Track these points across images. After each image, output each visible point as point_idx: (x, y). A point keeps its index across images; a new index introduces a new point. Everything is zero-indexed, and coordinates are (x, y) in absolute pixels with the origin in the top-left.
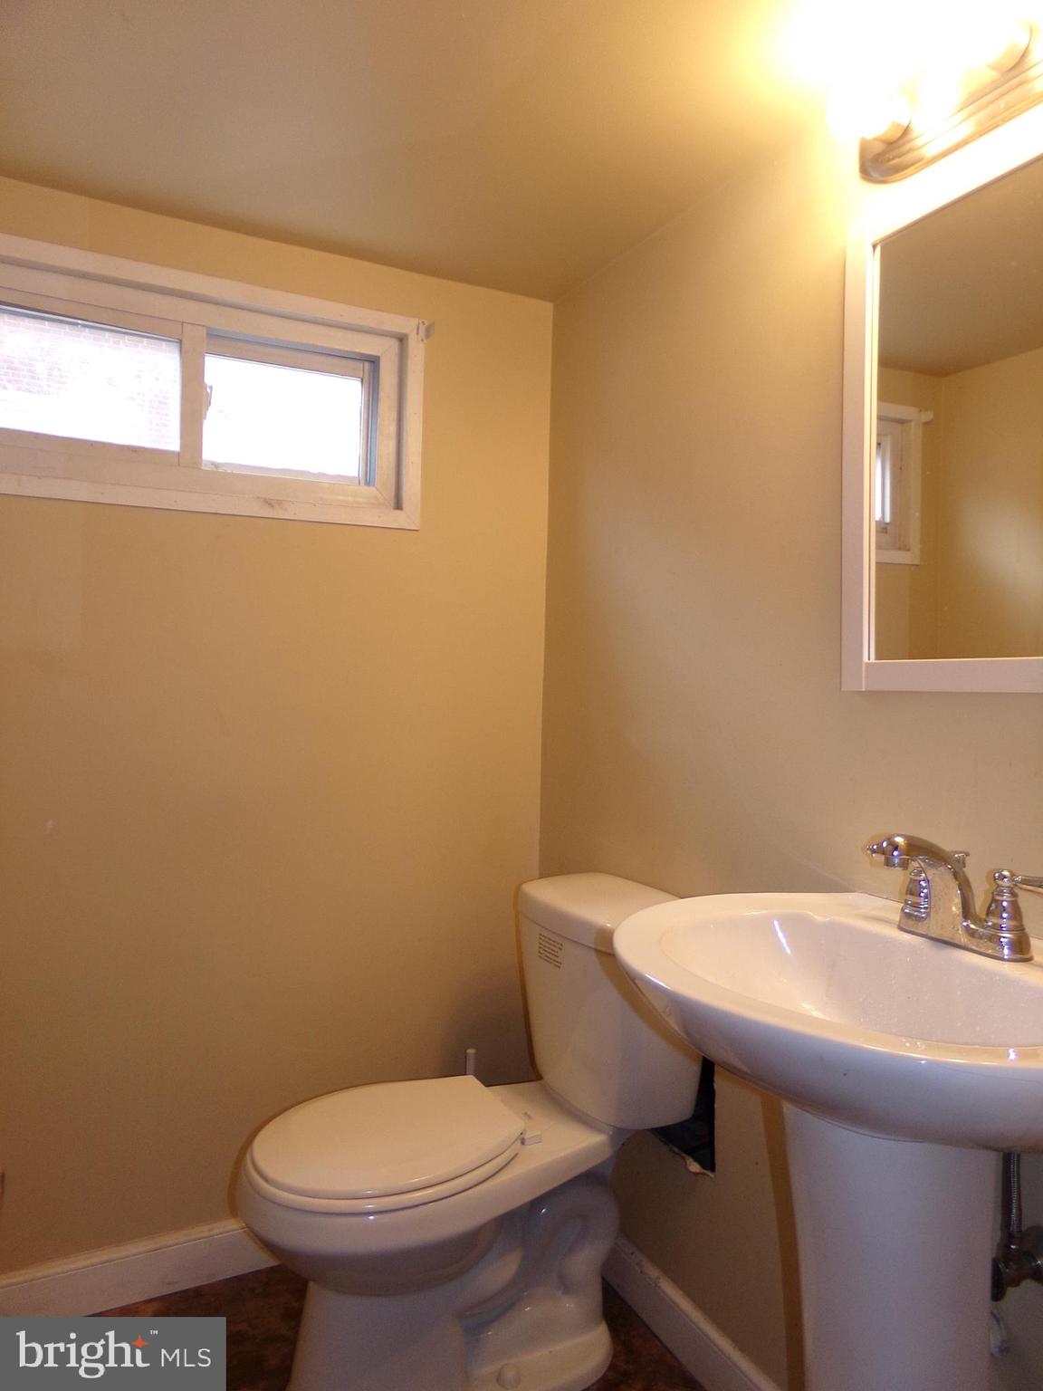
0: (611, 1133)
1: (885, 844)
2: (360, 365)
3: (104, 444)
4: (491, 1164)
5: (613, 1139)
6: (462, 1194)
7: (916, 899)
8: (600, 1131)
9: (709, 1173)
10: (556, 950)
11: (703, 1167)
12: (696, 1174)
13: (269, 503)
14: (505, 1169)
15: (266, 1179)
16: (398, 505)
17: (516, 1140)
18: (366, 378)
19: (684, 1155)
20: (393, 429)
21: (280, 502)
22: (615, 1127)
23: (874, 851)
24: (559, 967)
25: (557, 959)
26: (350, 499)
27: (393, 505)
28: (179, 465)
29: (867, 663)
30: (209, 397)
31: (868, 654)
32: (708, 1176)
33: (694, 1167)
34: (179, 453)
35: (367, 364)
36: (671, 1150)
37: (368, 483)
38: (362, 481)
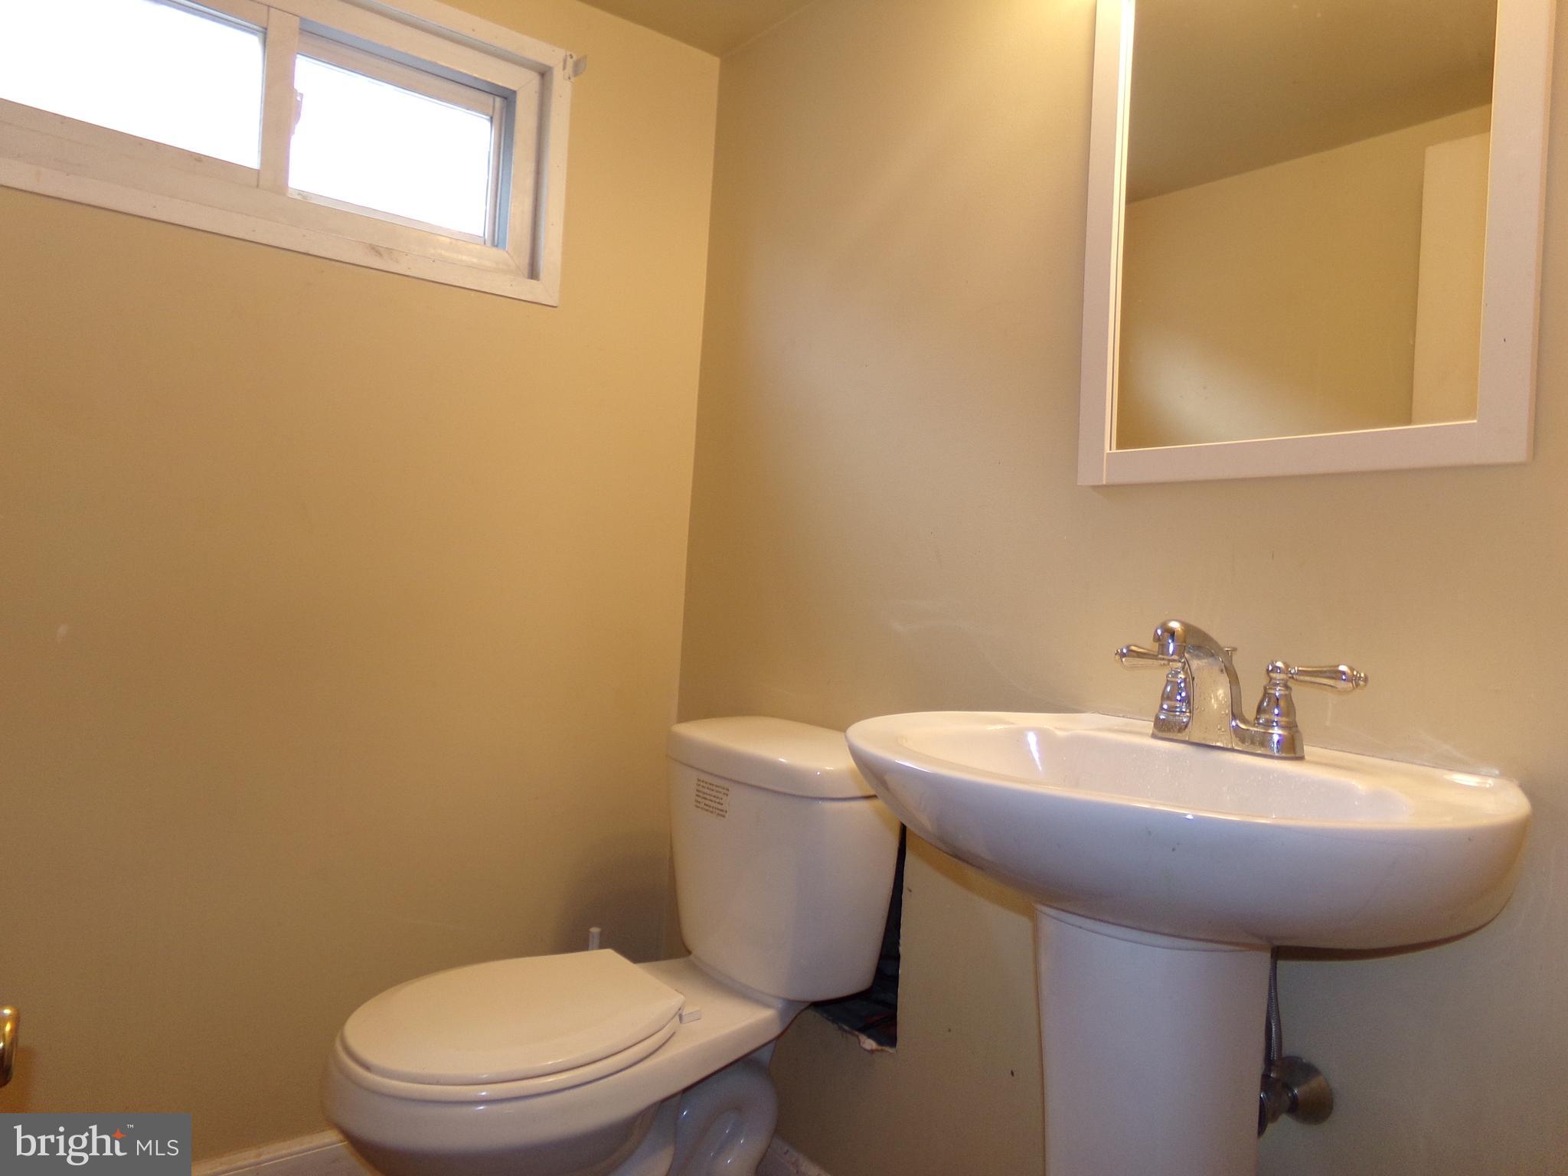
0: (780, 1006)
1: (1159, 632)
2: (489, 99)
3: (157, 145)
4: (645, 1043)
5: (783, 1014)
6: (616, 1076)
7: (1172, 703)
8: (767, 1005)
9: (887, 1049)
10: (720, 795)
11: (880, 1042)
12: (872, 1051)
13: (375, 250)
14: (663, 1048)
15: (367, 1067)
16: (533, 273)
17: (675, 1015)
18: (496, 117)
19: (857, 1033)
20: (529, 182)
21: (390, 250)
22: (784, 999)
23: (1123, 655)
24: (724, 816)
25: (720, 807)
26: (475, 260)
27: (526, 274)
28: (258, 186)
29: (1108, 454)
30: (299, 105)
31: (1109, 446)
32: (887, 1052)
33: (869, 1044)
34: (258, 171)
35: (498, 99)
36: (841, 1028)
37: (495, 244)
38: (489, 243)
